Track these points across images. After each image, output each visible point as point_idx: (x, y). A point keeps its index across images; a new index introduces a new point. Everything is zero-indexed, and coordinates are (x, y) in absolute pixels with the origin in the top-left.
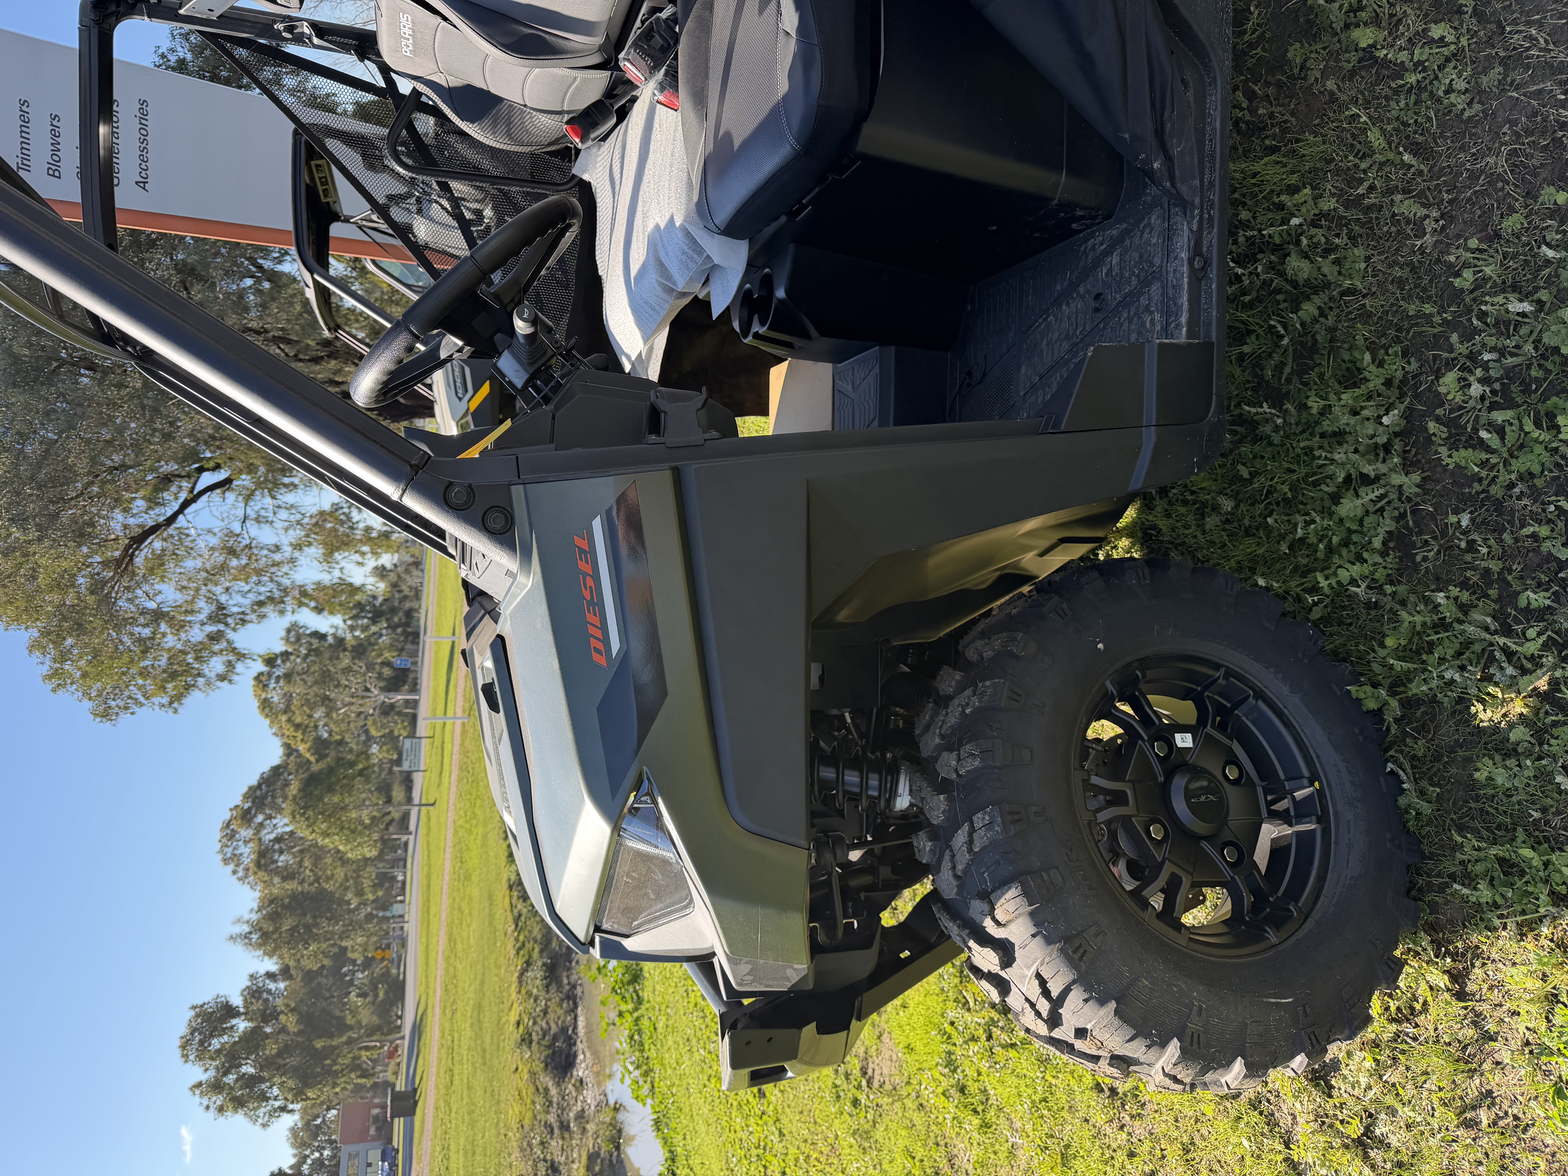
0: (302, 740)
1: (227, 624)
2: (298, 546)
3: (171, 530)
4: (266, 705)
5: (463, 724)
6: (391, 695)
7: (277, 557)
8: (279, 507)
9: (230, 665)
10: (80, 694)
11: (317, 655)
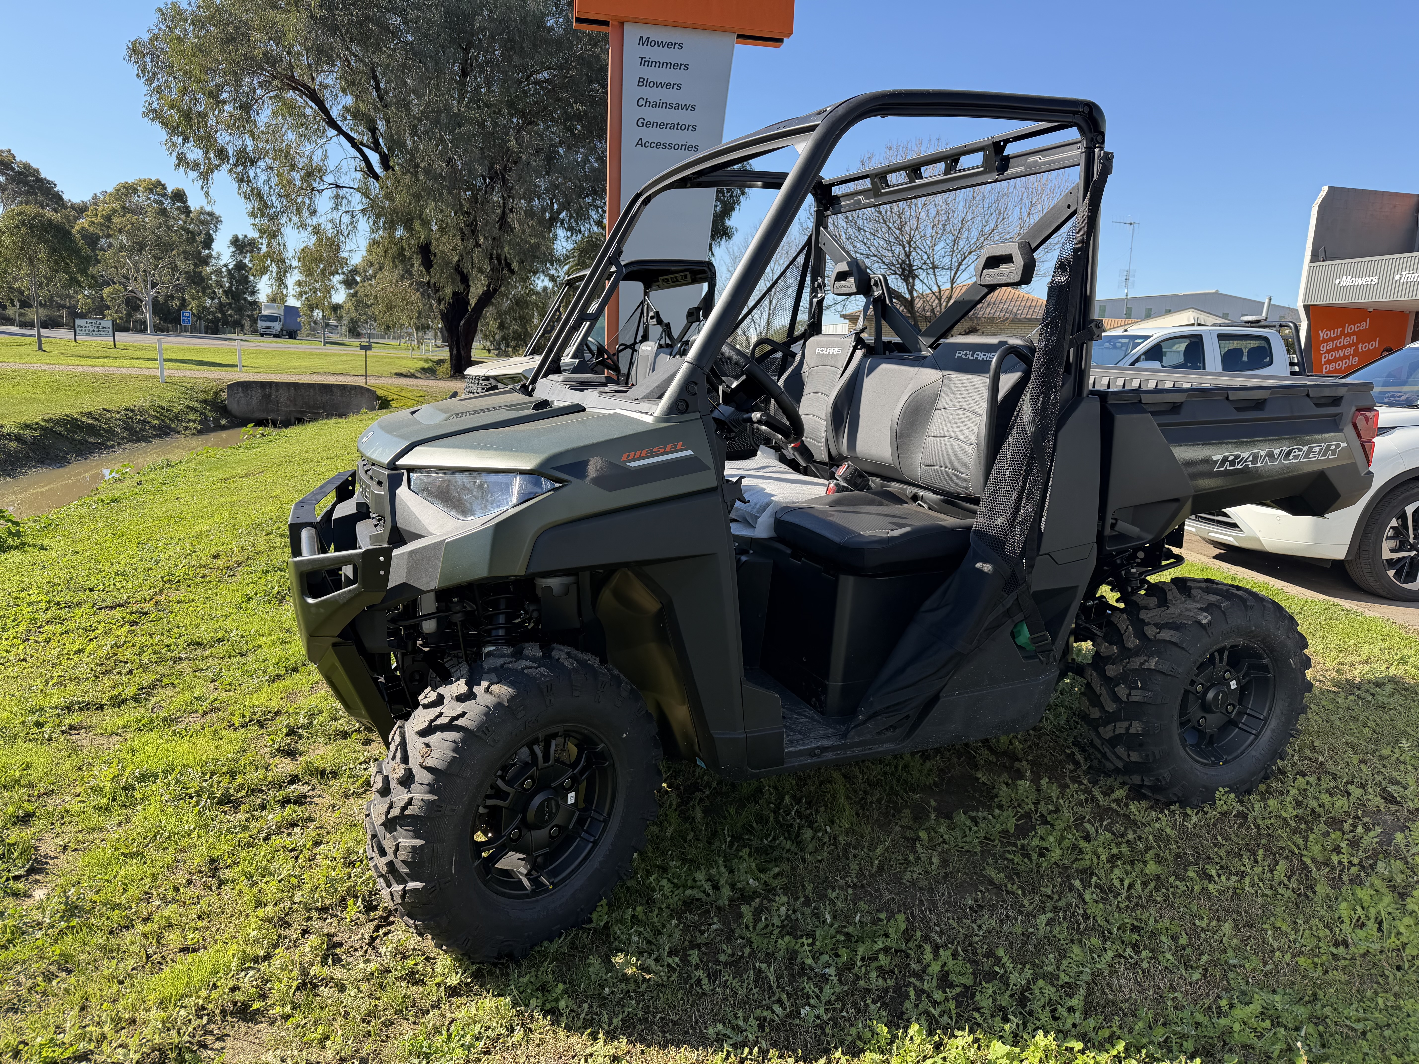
0: (93, 222)
1: (236, 165)
2: (317, 230)
3: (323, 124)
4: (129, 190)
5: (155, 377)
6: (150, 307)
7: (305, 213)
8: (353, 217)
9: (196, 166)
10: (156, 31)
11: (188, 239)
